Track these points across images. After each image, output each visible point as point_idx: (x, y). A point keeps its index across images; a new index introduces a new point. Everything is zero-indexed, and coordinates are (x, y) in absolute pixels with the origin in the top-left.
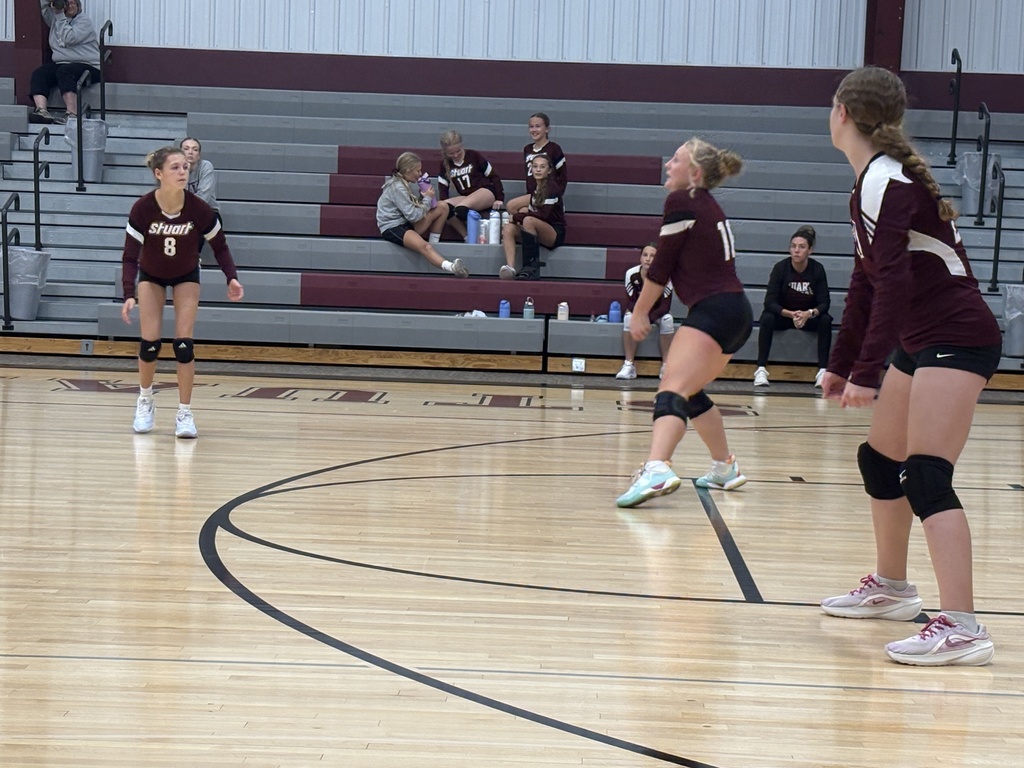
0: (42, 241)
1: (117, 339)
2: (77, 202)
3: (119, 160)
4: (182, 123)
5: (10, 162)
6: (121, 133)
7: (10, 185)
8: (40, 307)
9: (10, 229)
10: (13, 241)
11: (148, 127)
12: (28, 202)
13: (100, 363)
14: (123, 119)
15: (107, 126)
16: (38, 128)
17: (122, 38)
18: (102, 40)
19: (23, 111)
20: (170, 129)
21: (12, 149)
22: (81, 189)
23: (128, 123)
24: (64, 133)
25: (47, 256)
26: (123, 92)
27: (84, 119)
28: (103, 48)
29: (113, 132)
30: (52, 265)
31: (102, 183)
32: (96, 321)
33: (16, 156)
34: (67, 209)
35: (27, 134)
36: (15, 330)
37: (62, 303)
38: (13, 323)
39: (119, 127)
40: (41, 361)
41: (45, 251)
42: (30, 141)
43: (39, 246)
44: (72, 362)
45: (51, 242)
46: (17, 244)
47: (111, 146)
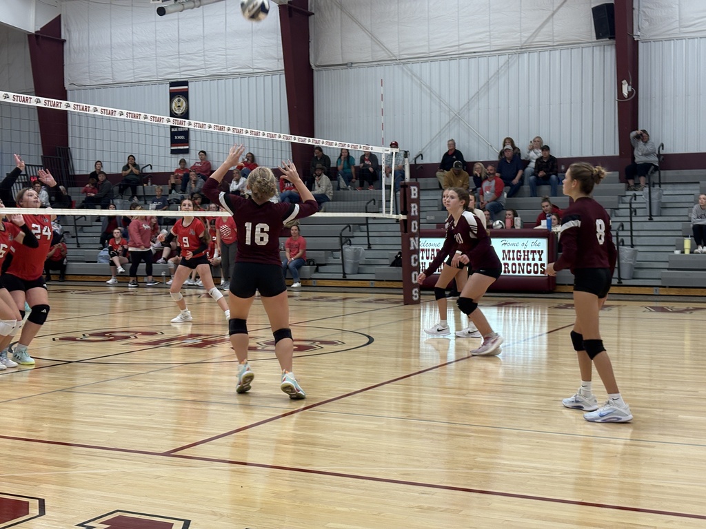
0: (634, 244)
1: (670, 287)
2: (649, 225)
3: (669, 205)
4: (697, 186)
5: (618, 209)
6: (668, 193)
7: (618, 219)
8: (634, 273)
9: (620, 238)
10: (621, 244)
11: (680, 189)
12: (627, 226)
13: (663, 298)
14: (669, 187)
15: (663, 190)
16: (631, 193)
17: (668, 150)
18: (659, 152)
19: (623, 185)
20: (691, 190)
21: (619, 203)
22: (651, 219)
23: (671, 188)
24: (642, 194)
25: (636, 250)
26: (669, 174)
27: (652, 188)
28: (659, 156)
29: (665, 193)
30: (639, 254)
31: (661, 216)
32: (660, 279)
33: (621, 206)
34: (645, 229)
35: (625, 196)
36: (624, 284)
37: (645, 271)
38: (622, 281)
39: (668, 190)
40: (635, 298)
41: (636, 248)
42: (627, 199)
43: (632, 246)
44: (650, 298)
45: (638, 244)
46: (623, 245)
47: (664, 199)
